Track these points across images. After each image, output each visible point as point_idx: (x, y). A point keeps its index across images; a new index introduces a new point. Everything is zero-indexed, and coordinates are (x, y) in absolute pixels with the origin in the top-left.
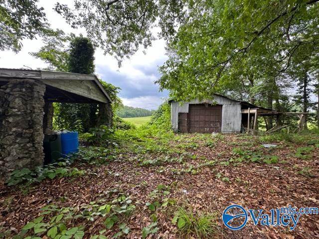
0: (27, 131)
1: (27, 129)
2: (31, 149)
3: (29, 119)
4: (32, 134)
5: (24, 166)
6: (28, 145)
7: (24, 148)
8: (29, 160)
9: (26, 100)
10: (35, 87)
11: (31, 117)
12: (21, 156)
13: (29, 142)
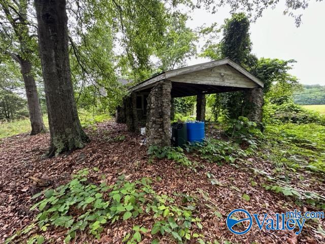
0: (159, 120)
1: (158, 118)
2: (161, 133)
3: (160, 111)
4: (162, 122)
5: (158, 144)
6: (160, 130)
7: (157, 131)
8: (160, 141)
9: (158, 98)
10: (164, 86)
11: (162, 109)
12: (156, 136)
13: (160, 128)
